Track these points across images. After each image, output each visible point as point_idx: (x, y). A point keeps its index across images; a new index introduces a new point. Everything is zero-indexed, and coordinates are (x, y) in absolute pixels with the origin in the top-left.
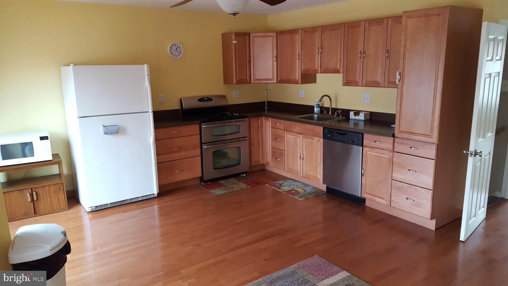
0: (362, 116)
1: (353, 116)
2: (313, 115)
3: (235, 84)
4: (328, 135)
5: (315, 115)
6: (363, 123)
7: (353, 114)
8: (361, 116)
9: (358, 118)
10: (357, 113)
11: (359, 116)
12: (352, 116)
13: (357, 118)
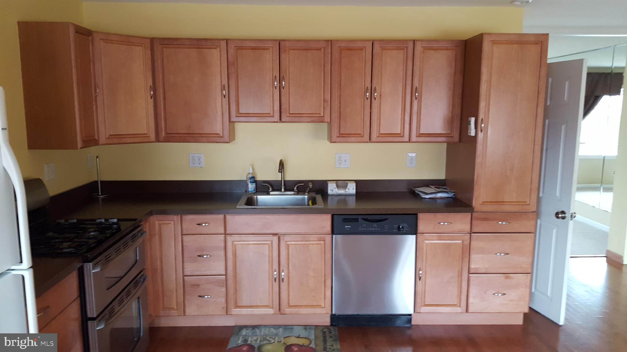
0: (352, 188)
1: (334, 189)
2: (253, 196)
3: (81, 148)
4: (346, 227)
5: (255, 197)
6: (354, 197)
7: (336, 187)
8: (350, 188)
9: (345, 192)
10: (342, 184)
11: (347, 189)
12: (332, 190)
13: (342, 192)
